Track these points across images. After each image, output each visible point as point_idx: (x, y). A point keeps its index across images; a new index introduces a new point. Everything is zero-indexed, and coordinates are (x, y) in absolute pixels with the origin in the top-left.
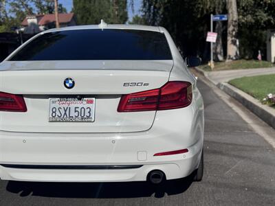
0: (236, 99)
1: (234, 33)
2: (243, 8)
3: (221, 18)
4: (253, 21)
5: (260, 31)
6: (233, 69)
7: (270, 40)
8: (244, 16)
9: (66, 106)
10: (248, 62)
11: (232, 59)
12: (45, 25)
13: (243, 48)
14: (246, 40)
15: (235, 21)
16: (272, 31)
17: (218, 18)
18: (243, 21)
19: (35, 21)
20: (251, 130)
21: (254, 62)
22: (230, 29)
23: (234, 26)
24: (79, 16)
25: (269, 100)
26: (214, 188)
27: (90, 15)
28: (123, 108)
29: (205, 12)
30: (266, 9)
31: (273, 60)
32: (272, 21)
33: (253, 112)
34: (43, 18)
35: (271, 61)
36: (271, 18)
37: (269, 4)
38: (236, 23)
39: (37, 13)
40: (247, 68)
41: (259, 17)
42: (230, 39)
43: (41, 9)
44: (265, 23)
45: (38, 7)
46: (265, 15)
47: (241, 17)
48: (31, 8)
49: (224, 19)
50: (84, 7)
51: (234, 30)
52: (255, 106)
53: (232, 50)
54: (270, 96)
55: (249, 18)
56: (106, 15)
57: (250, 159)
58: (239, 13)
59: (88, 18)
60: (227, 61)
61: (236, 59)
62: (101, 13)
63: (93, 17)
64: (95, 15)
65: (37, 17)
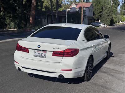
9: (39, 52)
12: (79, 8)
19: (75, 6)
24: (94, 4)
27: (99, 4)
34: (79, 5)
56: (107, 3)
59: (98, 5)
62: (105, 3)
63: (101, 5)
64: (102, 4)
65: (76, 5)
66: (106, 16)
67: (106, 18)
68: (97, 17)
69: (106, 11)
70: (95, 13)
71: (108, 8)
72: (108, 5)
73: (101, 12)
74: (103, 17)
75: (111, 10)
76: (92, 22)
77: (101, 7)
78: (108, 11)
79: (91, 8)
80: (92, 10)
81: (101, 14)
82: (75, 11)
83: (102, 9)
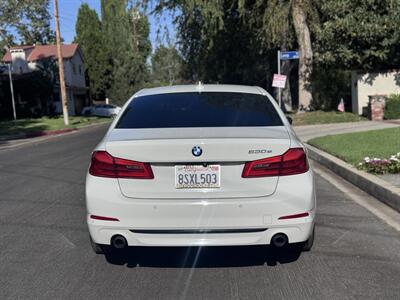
0: (322, 164)
1: (307, 75)
2: (320, 42)
3: (291, 55)
4: (334, 60)
5: (340, 71)
6: (309, 123)
7: (356, 84)
8: (321, 53)
9: (192, 173)
10: (328, 114)
11: (305, 109)
12: (37, 61)
13: (317, 95)
14: (322, 83)
15: (309, 59)
16: (358, 73)
17: (288, 56)
18: (321, 60)
19: (22, 55)
20: (349, 200)
21: (334, 114)
22: (302, 69)
23: (307, 65)
24: (84, 49)
25: (366, 164)
26: (326, 257)
28: (248, 174)
29: (269, 47)
30: (350, 43)
31: (360, 112)
32: (359, 61)
33: (347, 180)
34: (34, 51)
35: (357, 112)
36: (356, 55)
37: (355, 38)
38: (311, 62)
39: (19, 43)
40: (327, 122)
41: (341, 55)
42: (302, 83)
43: (27, 38)
44: (349, 62)
45: (23, 35)
46: (349, 51)
47: (317, 54)
48: (11, 36)
49: (295, 57)
50: (91, 35)
51: (307, 71)
52: (349, 172)
53: (305, 98)
54: (367, 160)
55: (329, 56)
56: (124, 45)
57: (355, 229)
58: (313, 48)
59: (98, 52)
60: (299, 112)
61: (311, 110)
62: (117, 44)
63: (105, 50)
64: (107, 46)
65: (25, 50)
66: (126, 85)
67: (126, 91)
68: (98, 90)
69: (122, 69)
70: (92, 77)
71: (127, 58)
72: (128, 50)
73: (108, 72)
74: (115, 88)
75: (138, 67)
76: (84, 105)
77: (106, 58)
78: (130, 68)
79: (78, 61)
80: (80, 67)
81: (110, 79)
82: (25, 71)
83: (111, 62)
